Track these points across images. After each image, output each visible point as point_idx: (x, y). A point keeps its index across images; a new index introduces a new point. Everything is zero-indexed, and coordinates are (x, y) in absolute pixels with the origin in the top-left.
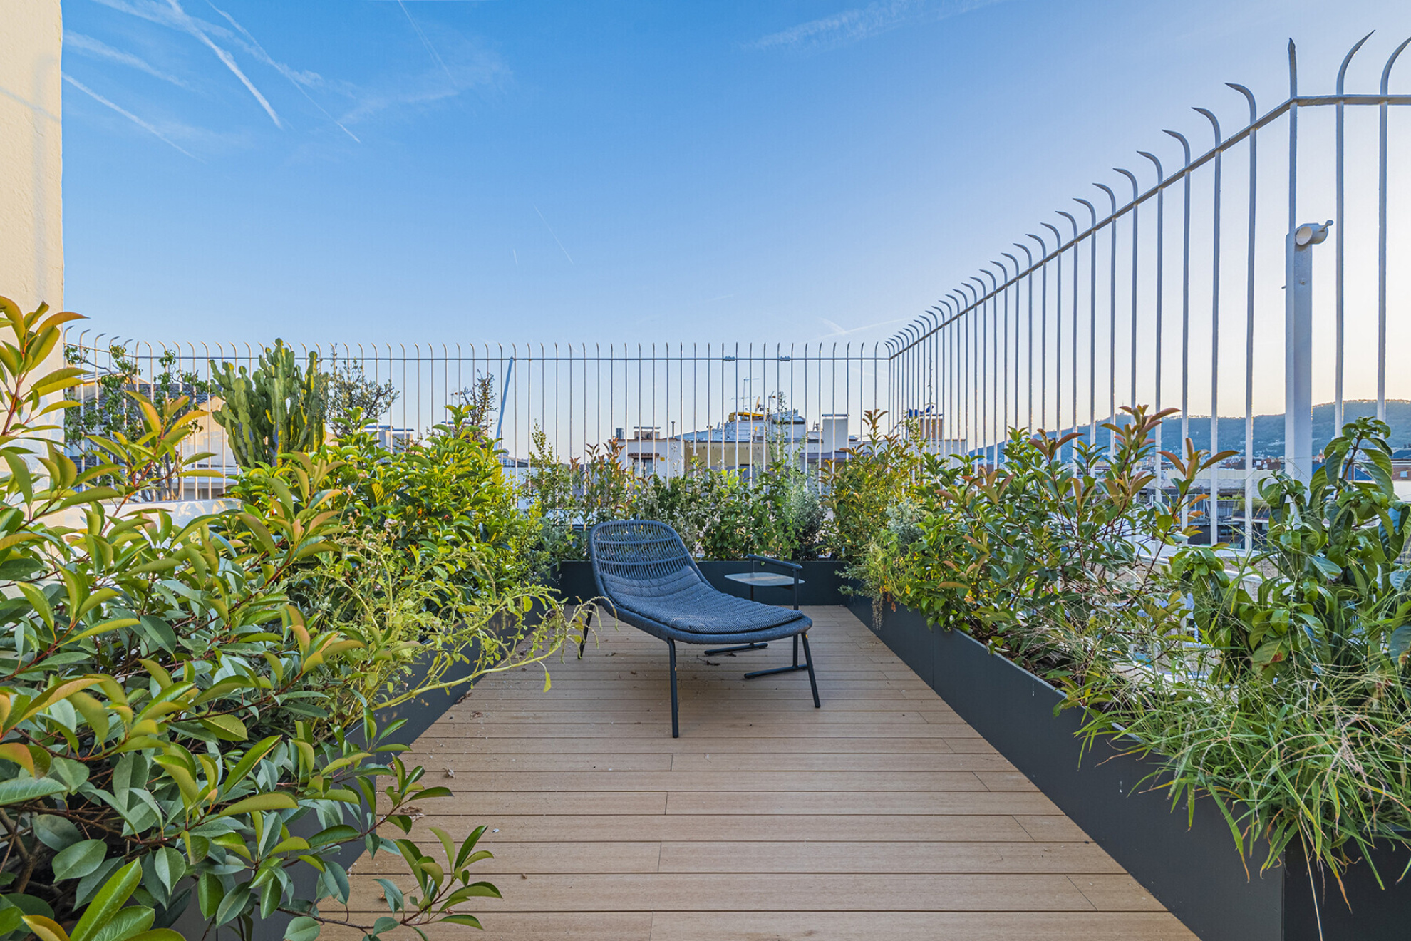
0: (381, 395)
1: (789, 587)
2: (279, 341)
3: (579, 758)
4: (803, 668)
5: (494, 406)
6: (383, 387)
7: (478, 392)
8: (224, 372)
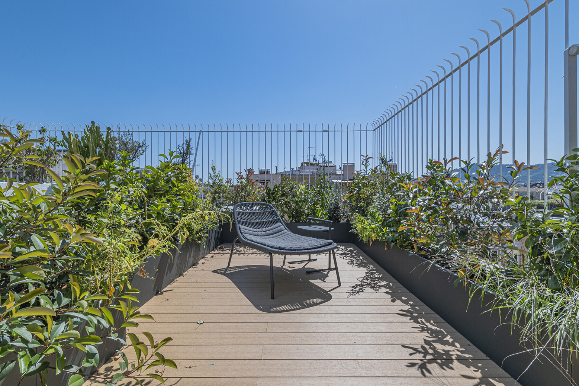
0: (140, 147)
1: (327, 231)
2: (93, 122)
3: (226, 307)
4: (334, 269)
5: (192, 152)
6: (141, 143)
7: (185, 146)
8: (68, 136)
